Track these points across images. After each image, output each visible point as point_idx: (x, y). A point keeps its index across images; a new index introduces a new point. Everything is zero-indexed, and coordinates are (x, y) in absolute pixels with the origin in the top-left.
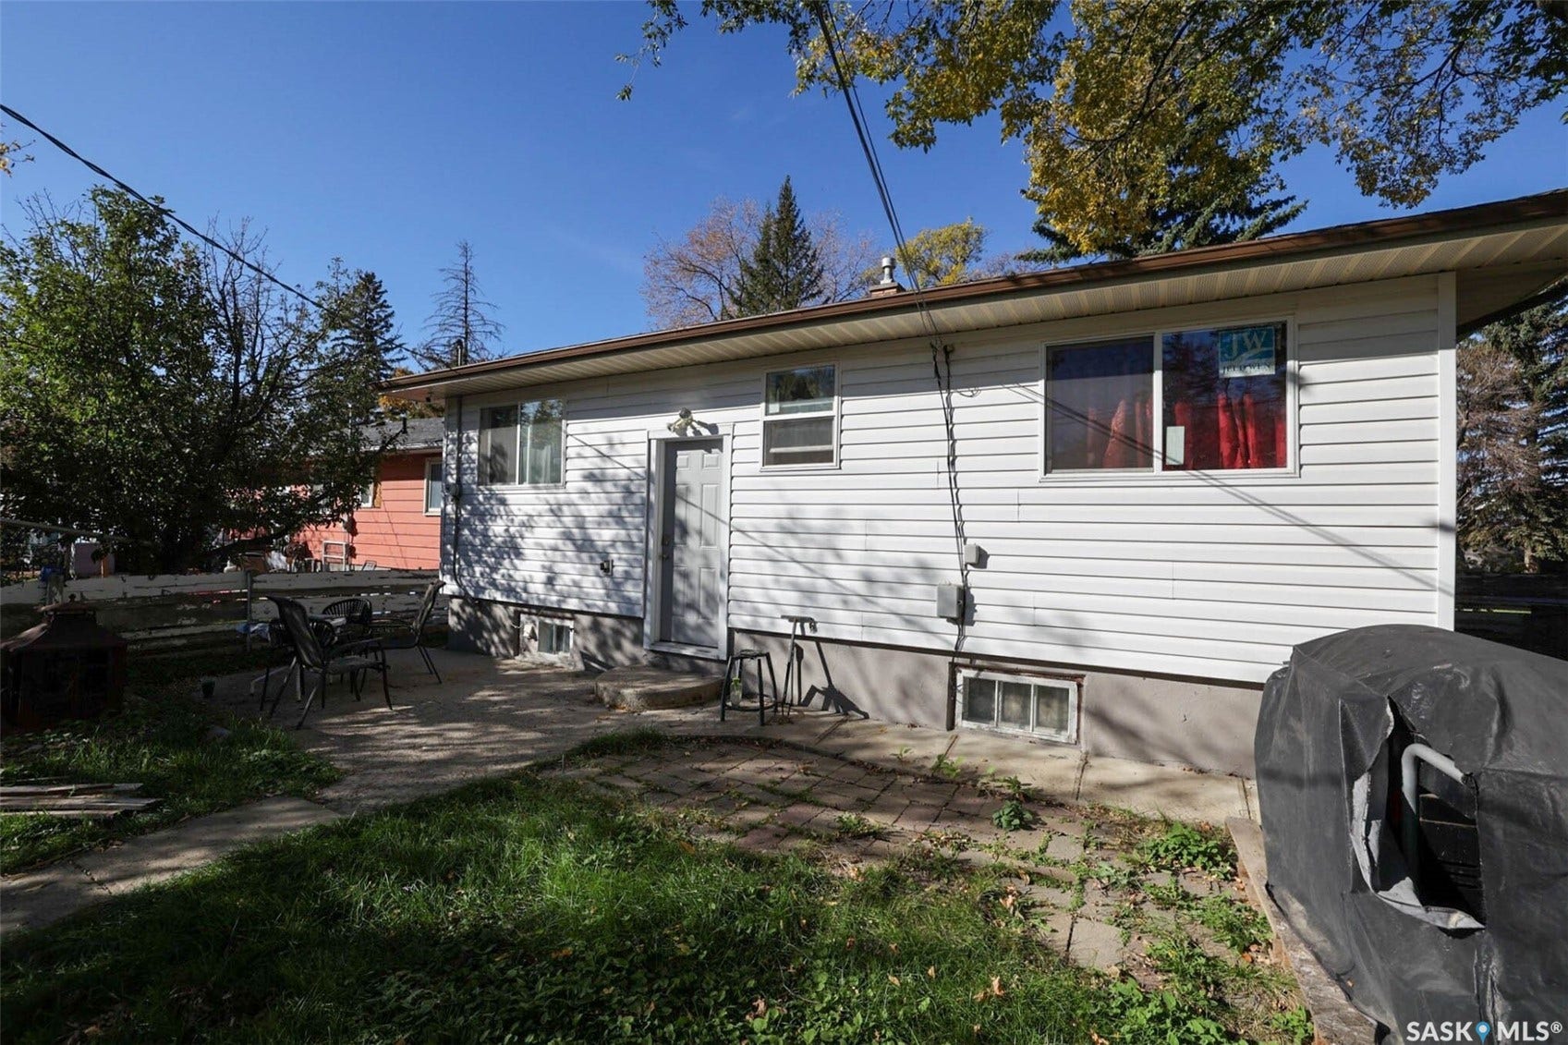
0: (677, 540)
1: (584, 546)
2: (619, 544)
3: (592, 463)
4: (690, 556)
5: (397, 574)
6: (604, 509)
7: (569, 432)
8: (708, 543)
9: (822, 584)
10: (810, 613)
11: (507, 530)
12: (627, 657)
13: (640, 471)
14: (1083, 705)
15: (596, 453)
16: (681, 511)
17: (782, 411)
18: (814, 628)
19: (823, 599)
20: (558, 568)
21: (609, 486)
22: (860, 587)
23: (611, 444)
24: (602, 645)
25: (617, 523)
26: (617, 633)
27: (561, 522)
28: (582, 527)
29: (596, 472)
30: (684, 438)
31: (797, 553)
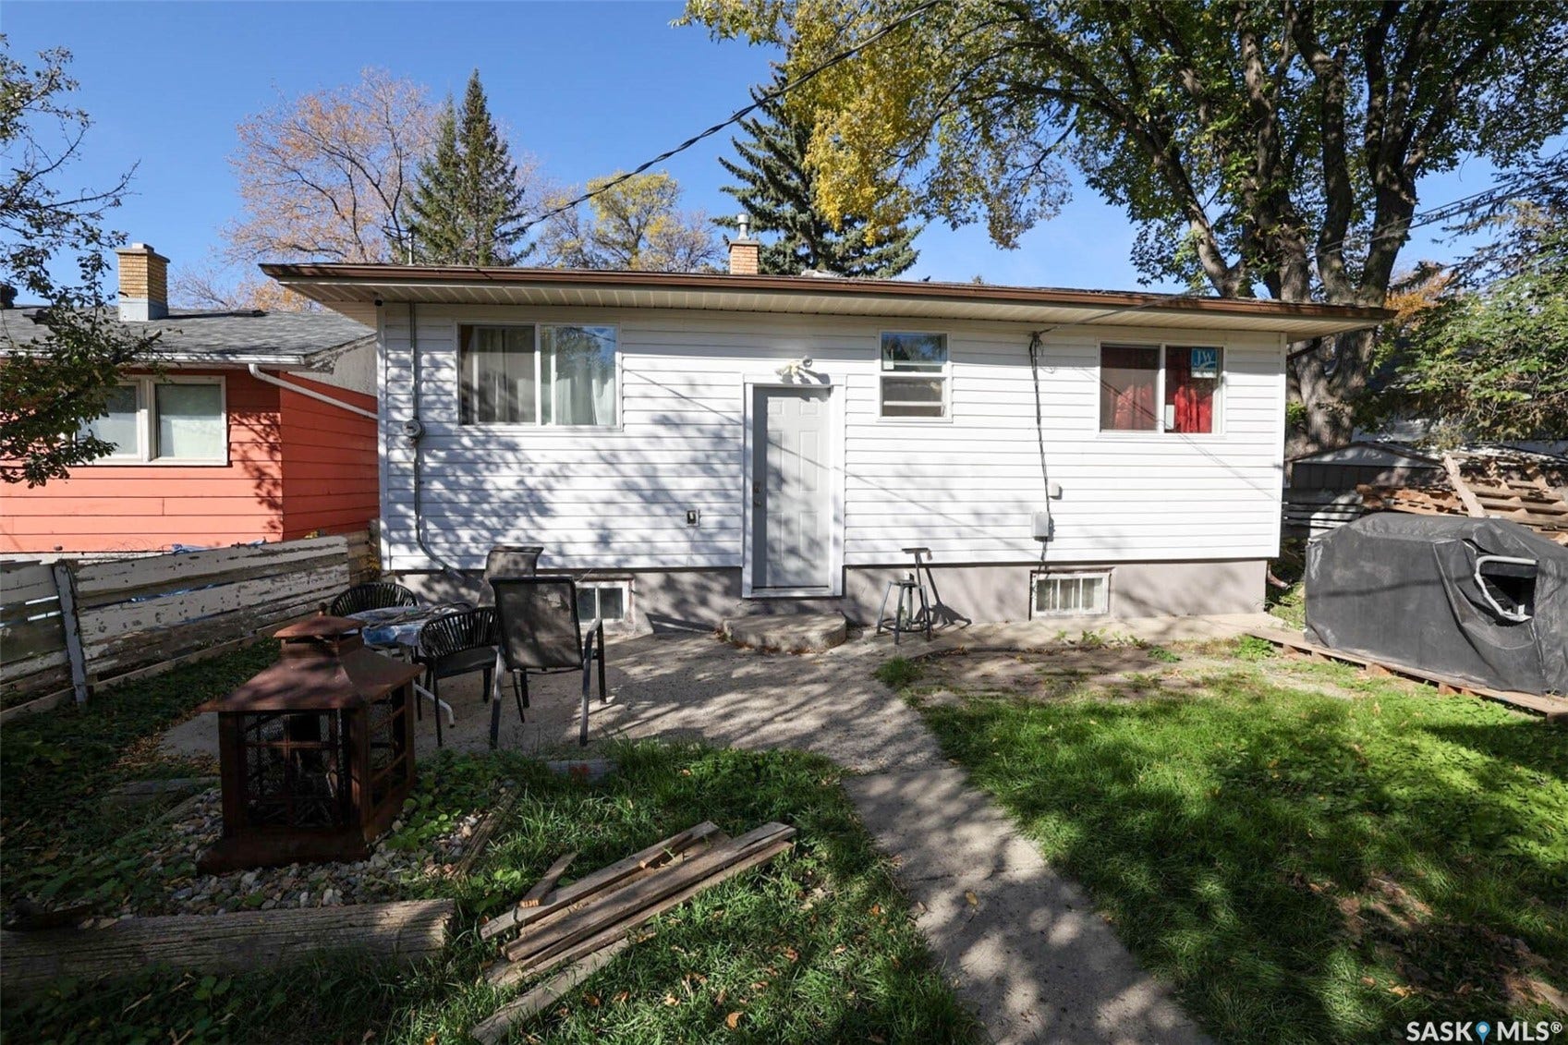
0: (770, 486)
1: (656, 496)
2: (706, 494)
3: (667, 405)
4: (787, 504)
5: (248, 552)
6: (686, 456)
7: (625, 366)
8: (808, 489)
9: (937, 520)
10: (926, 544)
11: (521, 482)
12: (717, 612)
13: (735, 416)
14: (1112, 587)
15: (672, 394)
16: (774, 458)
17: (897, 369)
18: (930, 557)
19: (939, 532)
20: (614, 524)
21: (690, 432)
22: (971, 520)
23: (692, 385)
24: (680, 604)
25: (705, 471)
26: (702, 588)
27: (618, 471)
28: (652, 477)
29: (669, 414)
30: (789, 385)
31: (915, 495)
